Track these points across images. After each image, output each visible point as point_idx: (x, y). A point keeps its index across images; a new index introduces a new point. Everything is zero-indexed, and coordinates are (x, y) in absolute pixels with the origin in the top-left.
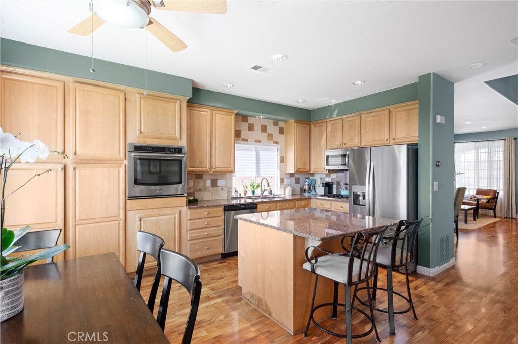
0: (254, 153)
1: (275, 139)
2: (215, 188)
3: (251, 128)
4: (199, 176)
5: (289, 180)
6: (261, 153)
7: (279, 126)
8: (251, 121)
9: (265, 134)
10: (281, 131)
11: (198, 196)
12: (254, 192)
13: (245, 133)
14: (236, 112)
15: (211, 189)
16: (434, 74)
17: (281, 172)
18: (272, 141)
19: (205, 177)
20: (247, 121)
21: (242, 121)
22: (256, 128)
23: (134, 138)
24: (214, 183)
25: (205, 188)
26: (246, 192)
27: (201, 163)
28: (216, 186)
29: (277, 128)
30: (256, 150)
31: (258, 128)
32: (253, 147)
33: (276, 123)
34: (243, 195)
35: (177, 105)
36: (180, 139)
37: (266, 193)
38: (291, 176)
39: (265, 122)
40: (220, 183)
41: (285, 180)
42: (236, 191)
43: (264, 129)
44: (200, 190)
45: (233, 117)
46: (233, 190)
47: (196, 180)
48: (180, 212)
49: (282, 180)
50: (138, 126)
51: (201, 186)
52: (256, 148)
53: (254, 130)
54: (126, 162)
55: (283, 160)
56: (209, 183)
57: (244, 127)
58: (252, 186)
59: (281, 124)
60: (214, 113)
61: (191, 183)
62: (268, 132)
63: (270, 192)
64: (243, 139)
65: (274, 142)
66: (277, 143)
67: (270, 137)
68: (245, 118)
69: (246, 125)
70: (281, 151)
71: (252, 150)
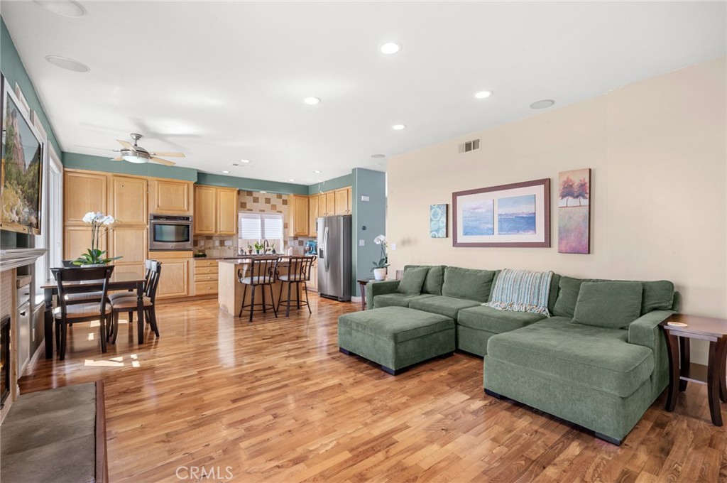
0: (259, 221)
1: (278, 209)
2: (222, 247)
3: (256, 200)
4: (209, 237)
5: (292, 243)
6: (266, 220)
7: (283, 199)
8: (255, 195)
9: (269, 206)
10: (285, 202)
11: (207, 252)
12: (258, 252)
13: (250, 204)
14: (238, 189)
15: (220, 248)
16: (358, 168)
17: (285, 236)
18: (276, 211)
19: (214, 238)
20: (252, 195)
21: (248, 195)
22: (260, 200)
23: (154, 210)
24: (222, 243)
25: (214, 247)
26: (251, 251)
27: (207, 227)
28: (224, 246)
29: (281, 200)
30: (261, 218)
31: (262, 201)
32: (259, 216)
33: (279, 196)
34: (248, 254)
35: (186, 187)
36: (188, 210)
37: (270, 253)
38: (294, 239)
39: (269, 196)
40: (227, 243)
41: (289, 242)
42: (242, 250)
43: (268, 201)
44: (210, 248)
45: (235, 193)
46: (239, 250)
47: (207, 241)
48: (188, 262)
49: (285, 243)
50: (156, 202)
51: (211, 245)
52: (261, 216)
53: (258, 202)
54: (148, 226)
55: (286, 226)
56: (217, 243)
57: (249, 200)
58: (256, 246)
59: (284, 197)
60: (219, 190)
61: (202, 243)
62: (272, 203)
63: (274, 251)
64: (249, 210)
65: (278, 212)
66: (281, 212)
67: (274, 207)
68: (250, 193)
69: (251, 198)
70: (284, 219)
71: (257, 218)
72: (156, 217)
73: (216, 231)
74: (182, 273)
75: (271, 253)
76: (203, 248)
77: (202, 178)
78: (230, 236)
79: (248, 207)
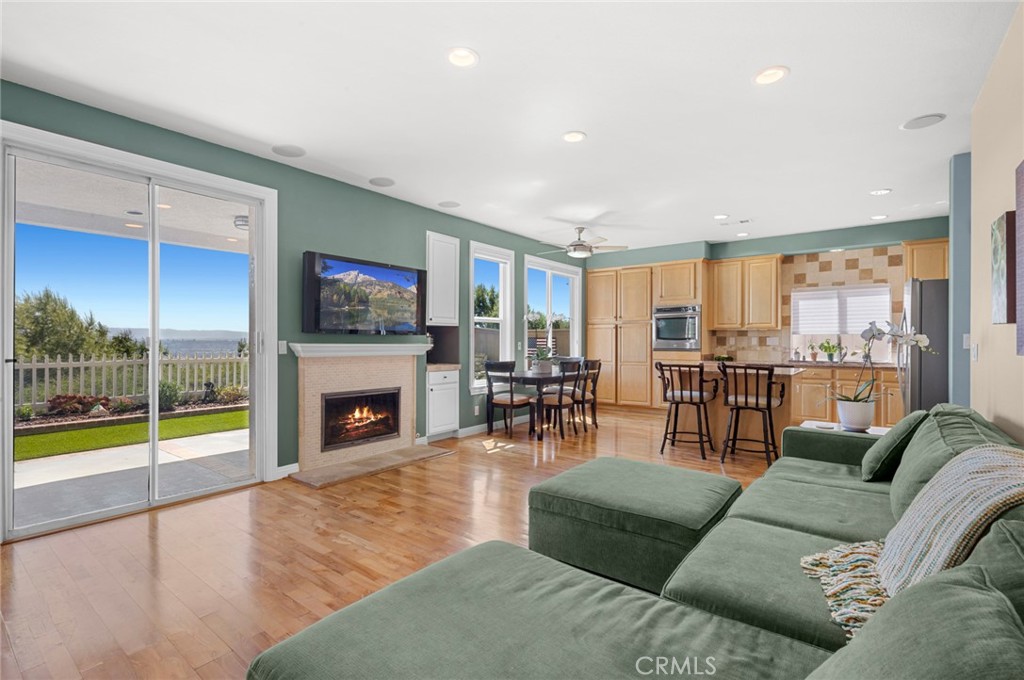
0: (836, 301)
1: (877, 276)
2: (764, 348)
3: (826, 267)
4: (742, 333)
6: (849, 300)
7: (889, 254)
8: (823, 258)
9: (855, 272)
10: (895, 261)
12: (831, 356)
13: (813, 276)
14: (779, 255)
15: (758, 348)
18: (872, 281)
19: (749, 335)
20: (817, 260)
21: (808, 261)
22: (834, 266)
23: (658, 303)
24: (762, 341)
25: (750, 347)
26: (814, 356)
28: (765, 345)
29: (885, 259)
30: (838, 297)
31: (838, 265)
32: (834, 293)
33: (881, 251)
34: (809, 359)
35: (692, 267)
36: (695, 297)
37: (858, 358)
39: (852, 254)
40: (771, 341)
42: (797, 353)
43: (852, 264)
44: (743, 349)
45: (774, 263)
47: (739, 338)
51: (745, 344)
52: (838, 293)
53: (830, 270)
54: (652, 321)
55: (896, 308)
56: (755, 341)
57: (811, 270)
58: (821, 347)
59: (892, 251)
60: (747, 263)
61: (731, 341)
62: (860, 267)
63: (867, 356)
64: (810, 285)
65: (876, 281)
66: (885, 281)
67: (867, 274)
68: (813, 257)
69: (816, 265)
70: (893, 293)
71: (831, 298)
72: (659, 311)
73: (742, 324)
75: (861, 360)
76: (733, 349)
77: (715, 252)
78: (773, 331)
79: (809, 280)
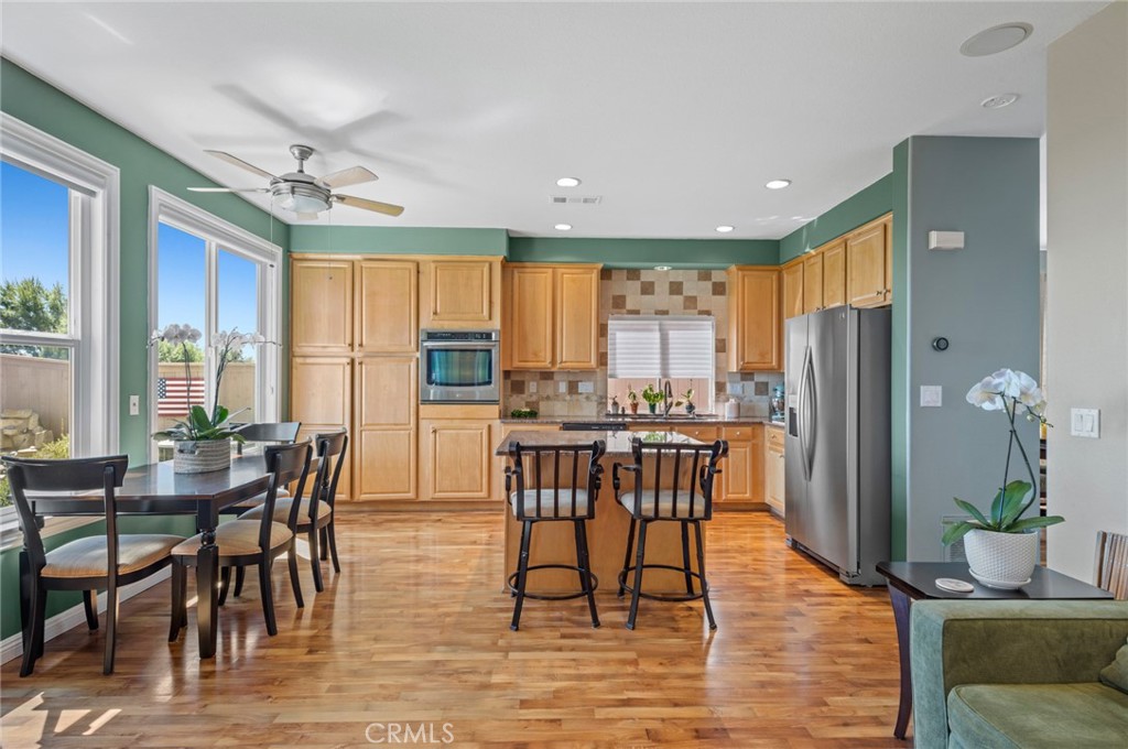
0: (657, 335)
1: (701, 306)
2: (575, 397)
3: (648, 289)
4: (547, 375)
5: (738, 388)
6: (672, 334)
7: (713, 280)
8: (646, 276)
9: (679, 299)
10: (719, 289)
11: (543, 408)
12: (653, 408)
13: (633, 299)
14: (601, 266)
15: (568, 398)
17: (718, 369)
18: (696, 311)
19: (556, 377)
20: (638, 279)
21: (628, 279)
22: (657, 288)
23: (428, 323)
24: (573, 388)
25: (557, 396)
26: (635, 406)
27: (536, 354)
28: (577, 393)
29: (709, 285)
30: (660, 330)
31: (662, 288)
32: (655, 325)
33: (705, 275)
34: (629, 411)
35: (486, 270)
36: (490, 318)
37: (682, 410)
38: (743, 379)
39: (678, 276)
40: (585, 387)
41: (728, 386)
42: (615, 404)
43: (676, 288)
44: (548, 398)
45: (594, 276)
46: (610, 402)
47: (542, 382)
48: (490, 427)
49: (720, 387)
50: (432, 305)
51: (550, 392)
52: (660, 325)
53: (653, 293)
54: (418, 355)
55: (721, 347)
56: (563, 387)
57: (631, 291)
58: (646, 396)
59: (717, 276)
60: (560, 271)
61: (532, 387)
62: (685, 293)
63: (691, 407)
64: (630, 312)
65: (701, 313)
66: (708, 313)
67: (691, 302)
68: (633, 274)
69: (637, 285)
70: (718, 328)
71: (651, 330)
72: (432, 336)
73: (553, 362)
74: (478, 452)
75: (684, 412)
76: (534, 398)
77: (520, 249)
78: (588, 373)
79: (629, 305)
